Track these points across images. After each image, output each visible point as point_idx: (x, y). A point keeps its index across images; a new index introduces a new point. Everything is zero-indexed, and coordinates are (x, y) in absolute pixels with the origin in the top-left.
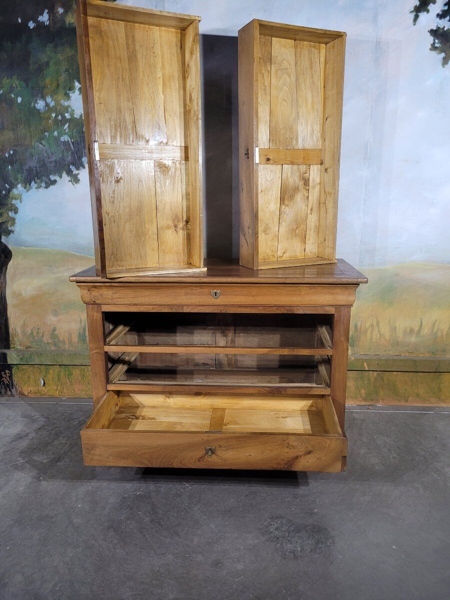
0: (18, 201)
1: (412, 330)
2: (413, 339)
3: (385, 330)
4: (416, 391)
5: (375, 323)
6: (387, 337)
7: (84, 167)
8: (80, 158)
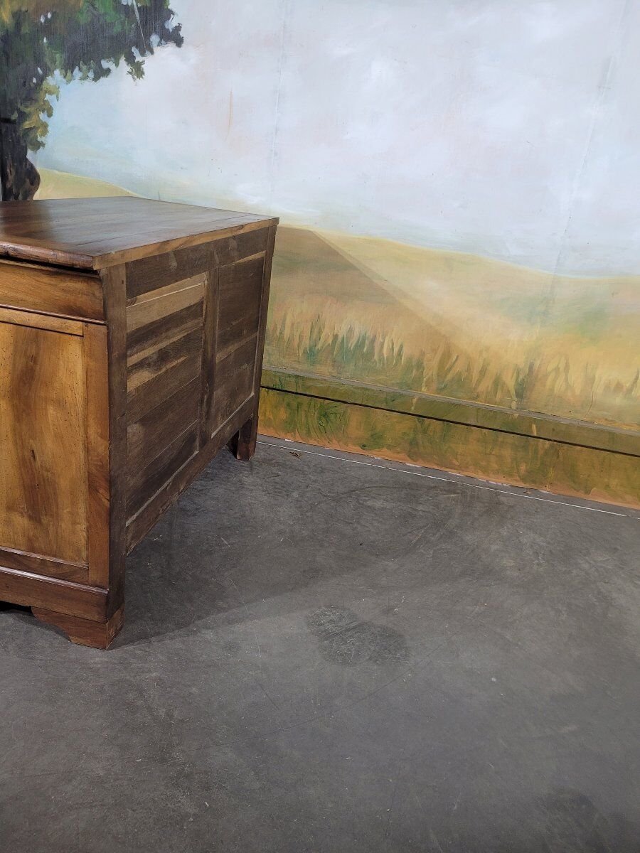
0: (54, 97)
1: (619, 387)
2: (618, 400)
3: (576, 378)
4: (606, 480)
5: (562, 367)
6: (578, 392)
7: (152, 52)
8: (148, 36)
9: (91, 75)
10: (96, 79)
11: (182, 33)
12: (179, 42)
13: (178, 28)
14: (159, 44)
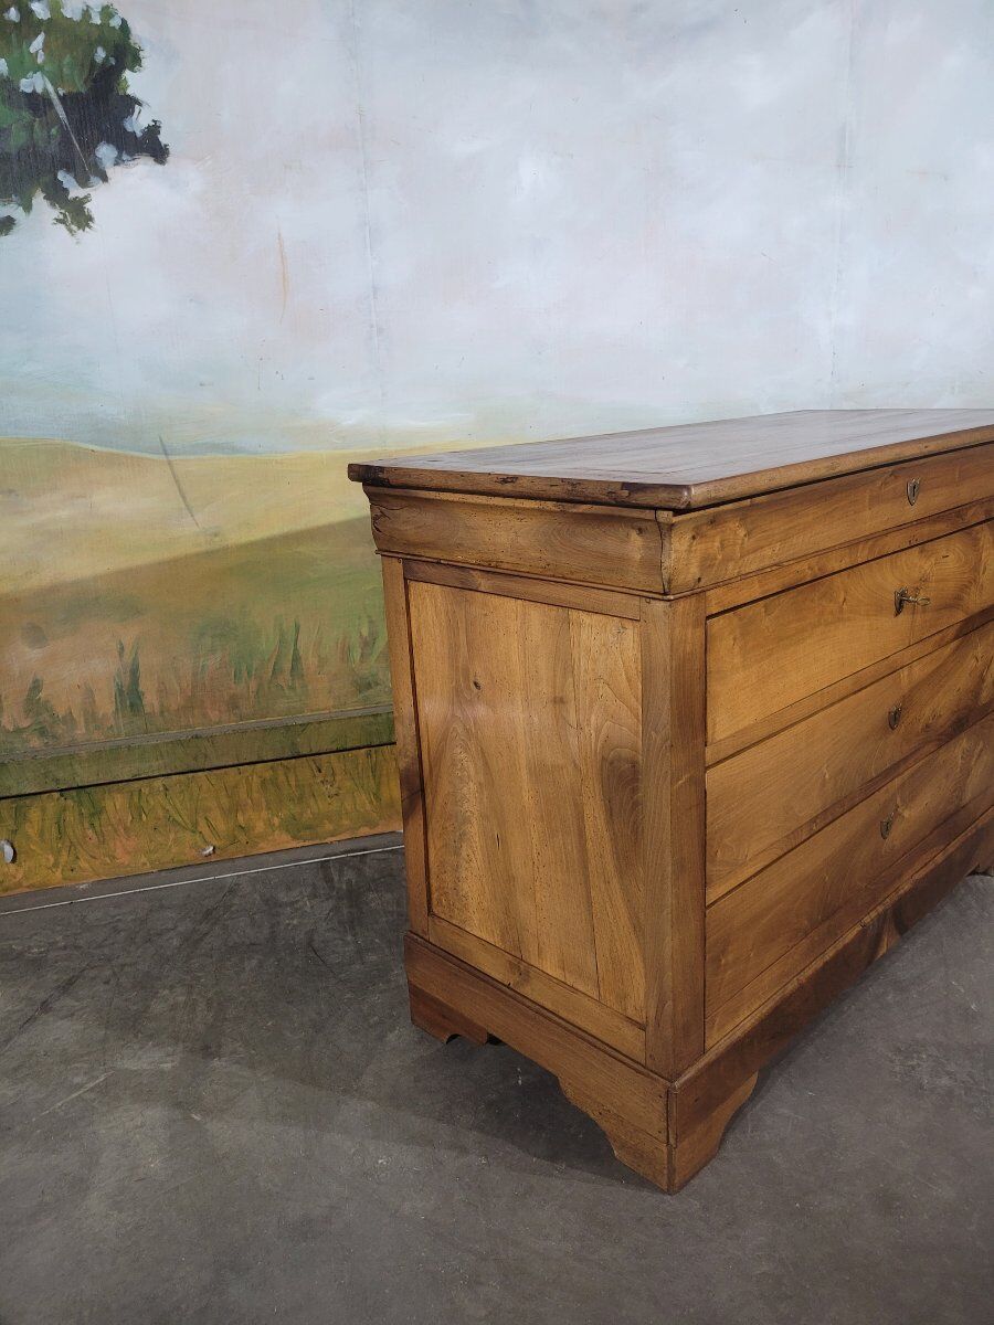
7: (105, 178)
8: (90, 148)
11: (163, 138)
12: (159, 153)
13: (153, 130)
14: (118, 162)
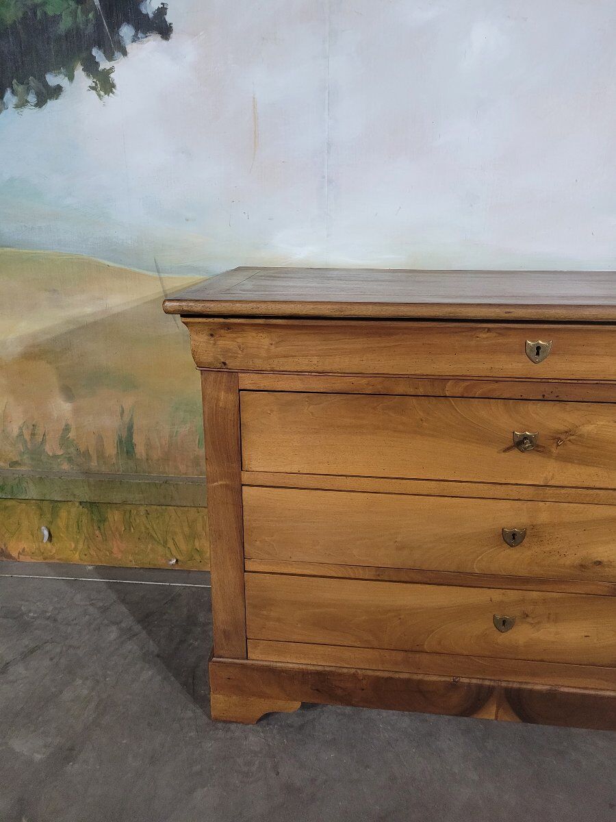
7: (125, 53)
8: (115, 28)
9: (32, 98)
10: (40, 103)
13: (162, 11)
